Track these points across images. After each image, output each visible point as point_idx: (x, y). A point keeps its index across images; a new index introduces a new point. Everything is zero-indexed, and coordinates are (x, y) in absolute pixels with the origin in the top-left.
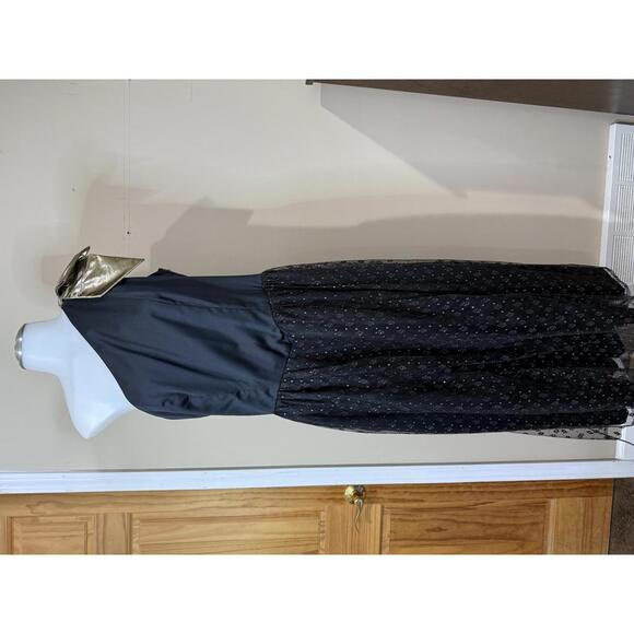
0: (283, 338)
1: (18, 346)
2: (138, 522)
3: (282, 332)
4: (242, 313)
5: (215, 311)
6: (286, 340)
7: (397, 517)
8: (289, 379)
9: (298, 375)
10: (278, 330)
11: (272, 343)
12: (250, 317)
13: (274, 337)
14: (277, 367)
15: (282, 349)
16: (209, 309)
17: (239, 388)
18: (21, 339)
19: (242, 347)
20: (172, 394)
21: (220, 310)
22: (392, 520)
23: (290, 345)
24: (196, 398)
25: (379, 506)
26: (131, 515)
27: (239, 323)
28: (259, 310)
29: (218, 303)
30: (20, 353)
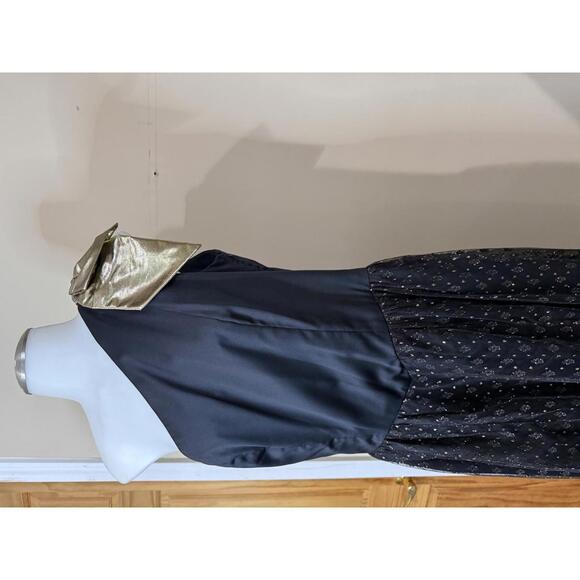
0: (402, 372)
1: (20, 366)
2: (167, 497)
3: (402, 366)
4: (348, 338)
5: (309, 334)
6: (406, 375)
7: (445, 496)
8: (403, 425)
9: (415, 421)
10: (397, 362)
11: (385, 378)
12: (359, 344)
13: (389, 370)
14: (388, 410)
15: (398, 387)
16: (301, 332)
17: (332, 436)
18: (23, 356)
19: (343, 384)
20: (245, 449)
21: (317, 334)
22: (438, 498)
23: (408, 381)
24: (275, 452)
25: (428, 486)
26: (159, 492)
27: (343, 354)
28: (372, 333)
29: (313, 323)
30: (23, 376)
